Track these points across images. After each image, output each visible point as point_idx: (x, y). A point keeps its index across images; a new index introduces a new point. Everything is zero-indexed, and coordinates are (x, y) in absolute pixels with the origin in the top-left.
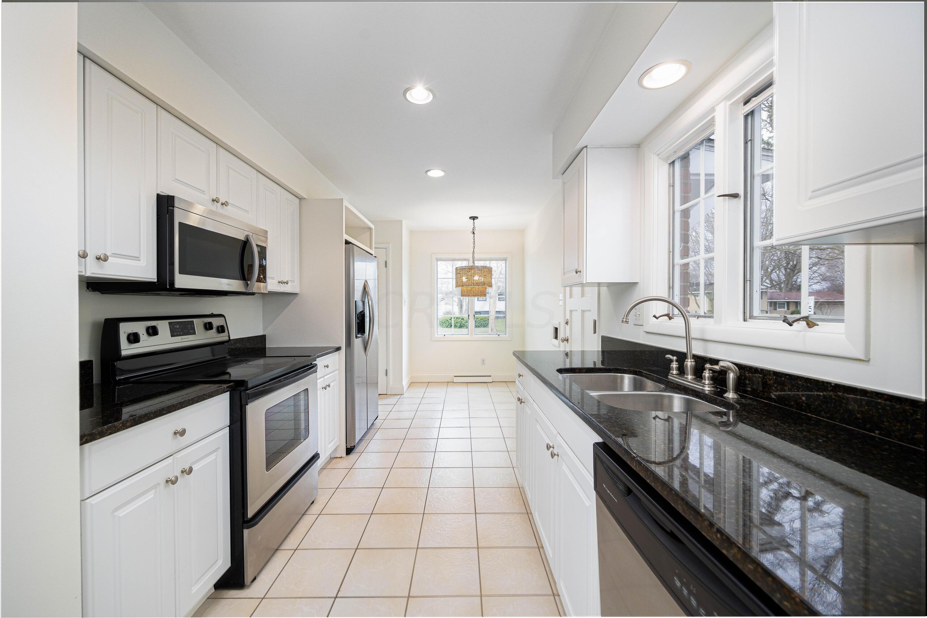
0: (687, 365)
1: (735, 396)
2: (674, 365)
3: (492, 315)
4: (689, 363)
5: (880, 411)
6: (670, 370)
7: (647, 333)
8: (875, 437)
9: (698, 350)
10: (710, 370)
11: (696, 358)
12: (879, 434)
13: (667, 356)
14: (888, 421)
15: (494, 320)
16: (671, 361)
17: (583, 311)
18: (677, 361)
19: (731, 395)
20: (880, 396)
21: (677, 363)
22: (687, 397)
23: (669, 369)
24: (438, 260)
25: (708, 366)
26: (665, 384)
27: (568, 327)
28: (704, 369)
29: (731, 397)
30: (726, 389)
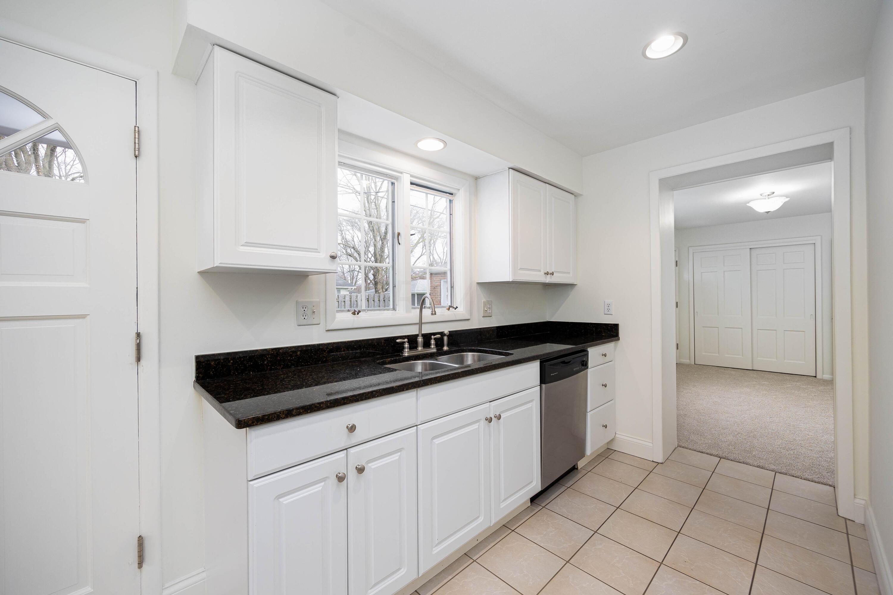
0: (418, 341)
1: (448, 348)
4: (420, 339)
7: (330, 331)
9: (426, 330)
11: (424, 336)
13: (398, 341)
21: (408, 343)
23: (402, 349)
25: (433, 337)
28: (431, 339)
29: (445, 349)
30: (443, 346)
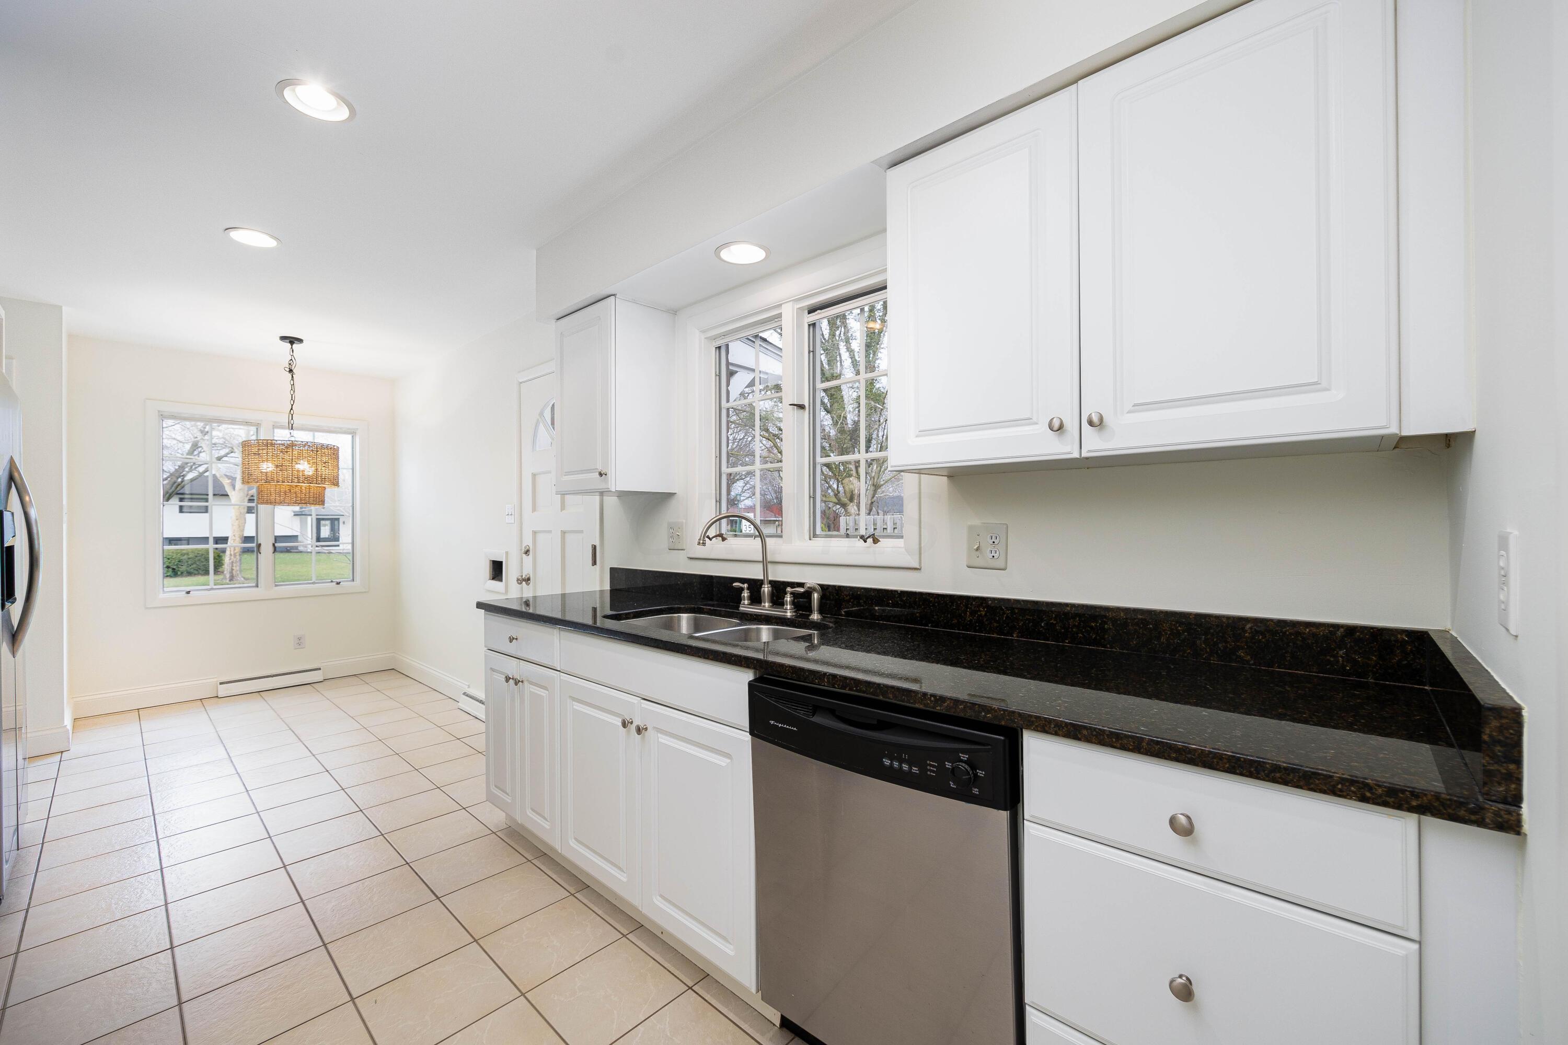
0: (764, 591)
1: (819, 617)
2: (746, 594)
3: (234, 545)
4: (766, 589)
5: (932, 608)
6: (741, 601)
7: (691, 558)
8: (928, 629)
9: (777, 574)
10: (791, 593)
11: (774, 584)
12: (931, 627)
13: (734, 584)
14: (937, 615)
15: (238, 557)
16: (742, 589)
17: (564, 533)
18: (748, 589)
19: (815, 616)
20: (931, 595)
21: (748, 591)
22: (774, 627)
23: (739, 600)
24: (163, 416)
25: (789, 590)
26: (738, 617)
27: (528, 560)
29: (816, 618)
30: (810, 611)
